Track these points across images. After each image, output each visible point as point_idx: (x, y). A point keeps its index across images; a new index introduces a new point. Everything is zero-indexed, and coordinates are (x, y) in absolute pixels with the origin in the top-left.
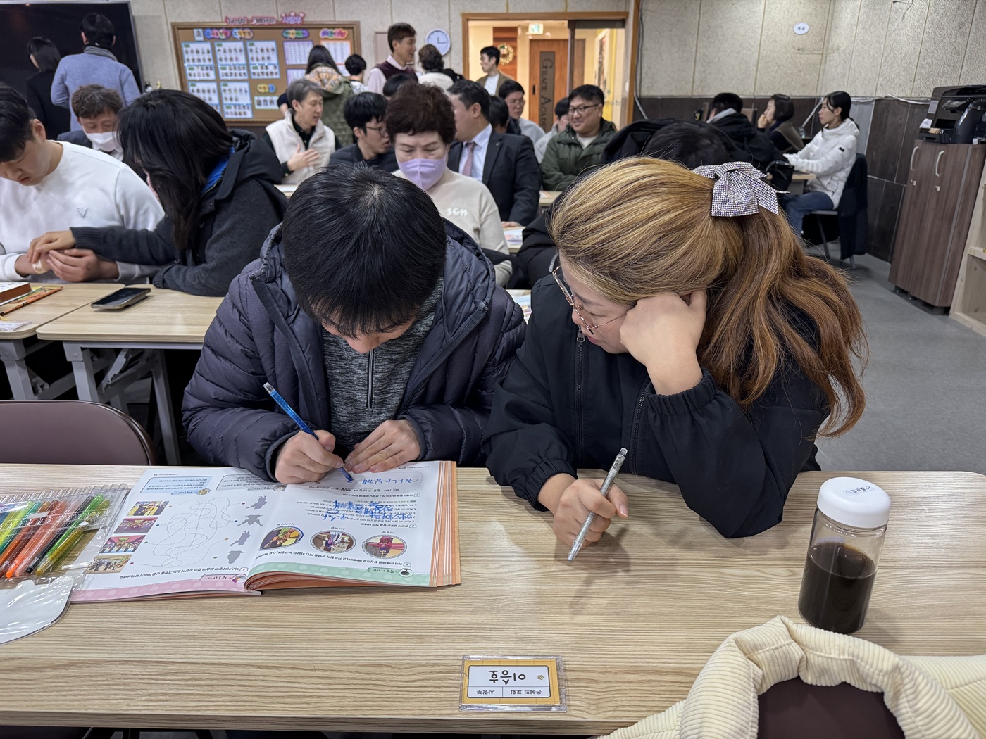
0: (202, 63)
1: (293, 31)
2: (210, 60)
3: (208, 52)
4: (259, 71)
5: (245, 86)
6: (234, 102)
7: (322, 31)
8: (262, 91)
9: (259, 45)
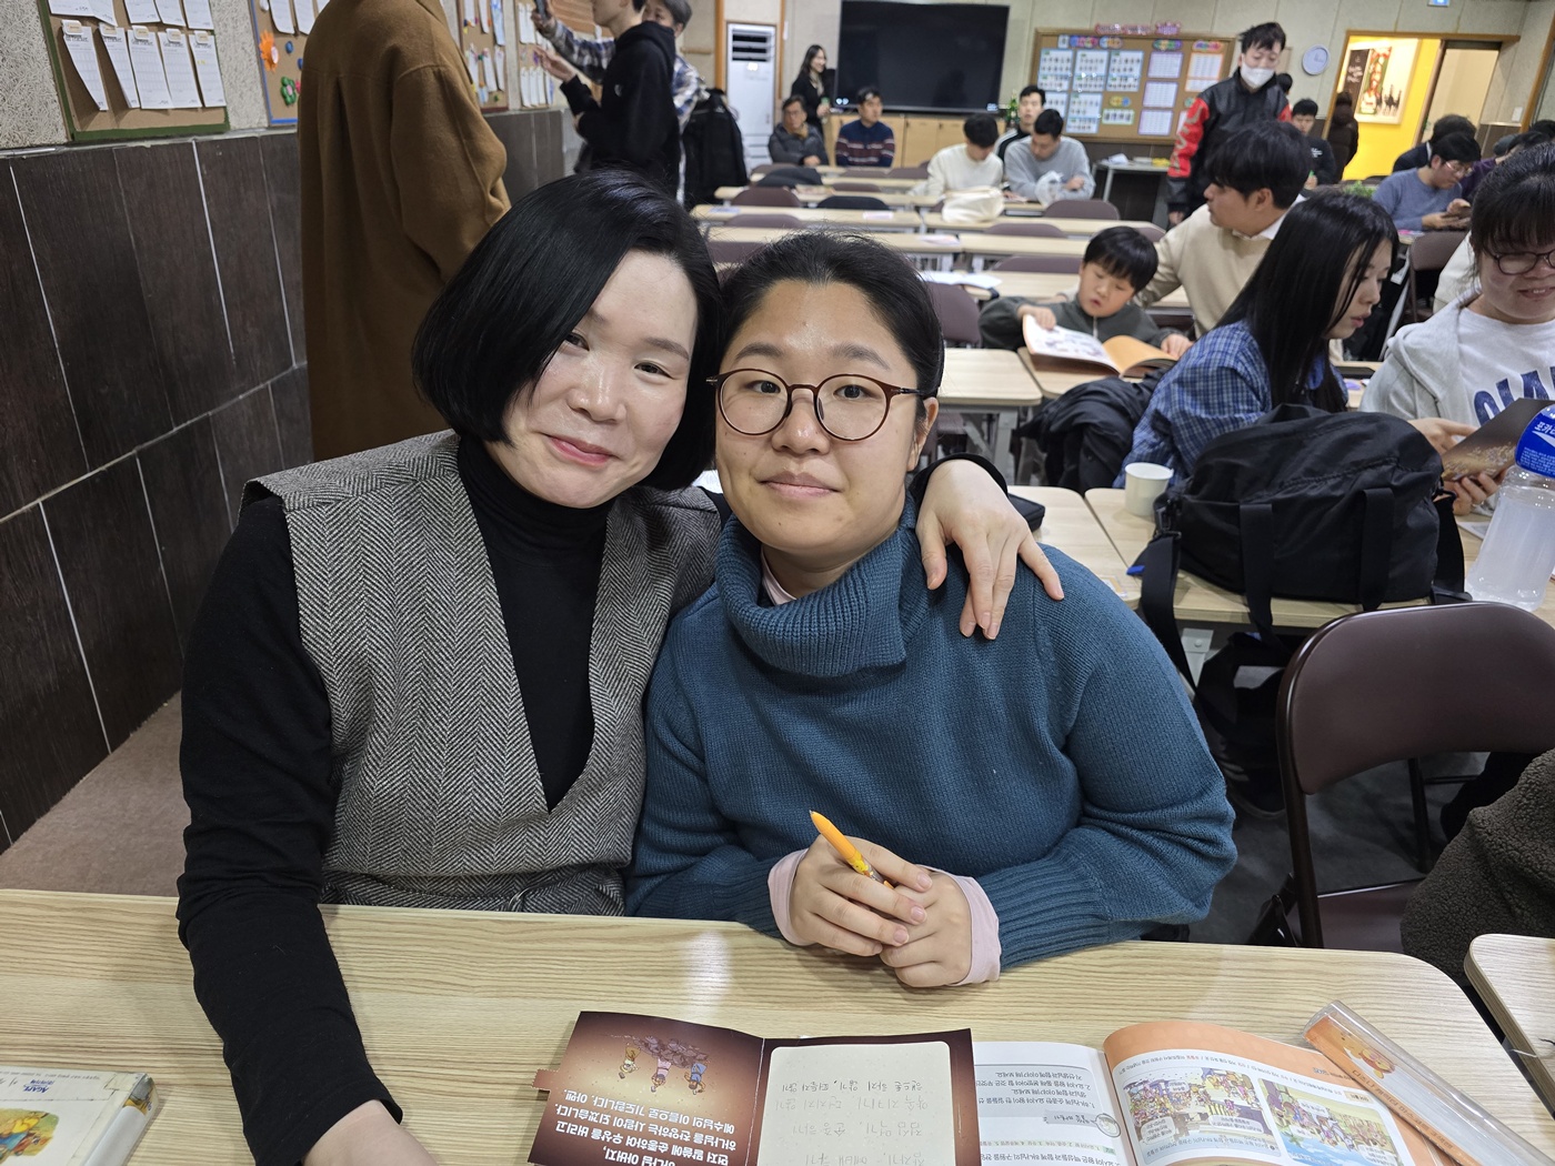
0: (1059, 72)
1: (1166, 42)
2: (1067, 69)
3: (1068, 60)
4: (1117, 82)
5: (1098, 98)
6: (1081, 115)
7: (1196, 44)
8: (1115, 104)
9: (1125, 55)
